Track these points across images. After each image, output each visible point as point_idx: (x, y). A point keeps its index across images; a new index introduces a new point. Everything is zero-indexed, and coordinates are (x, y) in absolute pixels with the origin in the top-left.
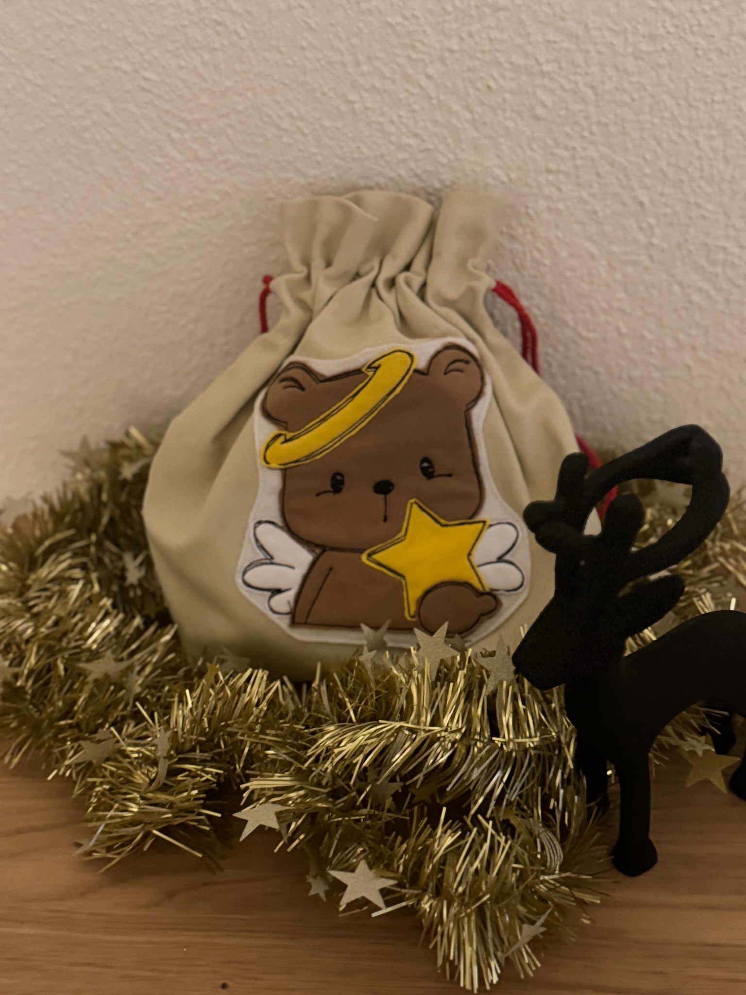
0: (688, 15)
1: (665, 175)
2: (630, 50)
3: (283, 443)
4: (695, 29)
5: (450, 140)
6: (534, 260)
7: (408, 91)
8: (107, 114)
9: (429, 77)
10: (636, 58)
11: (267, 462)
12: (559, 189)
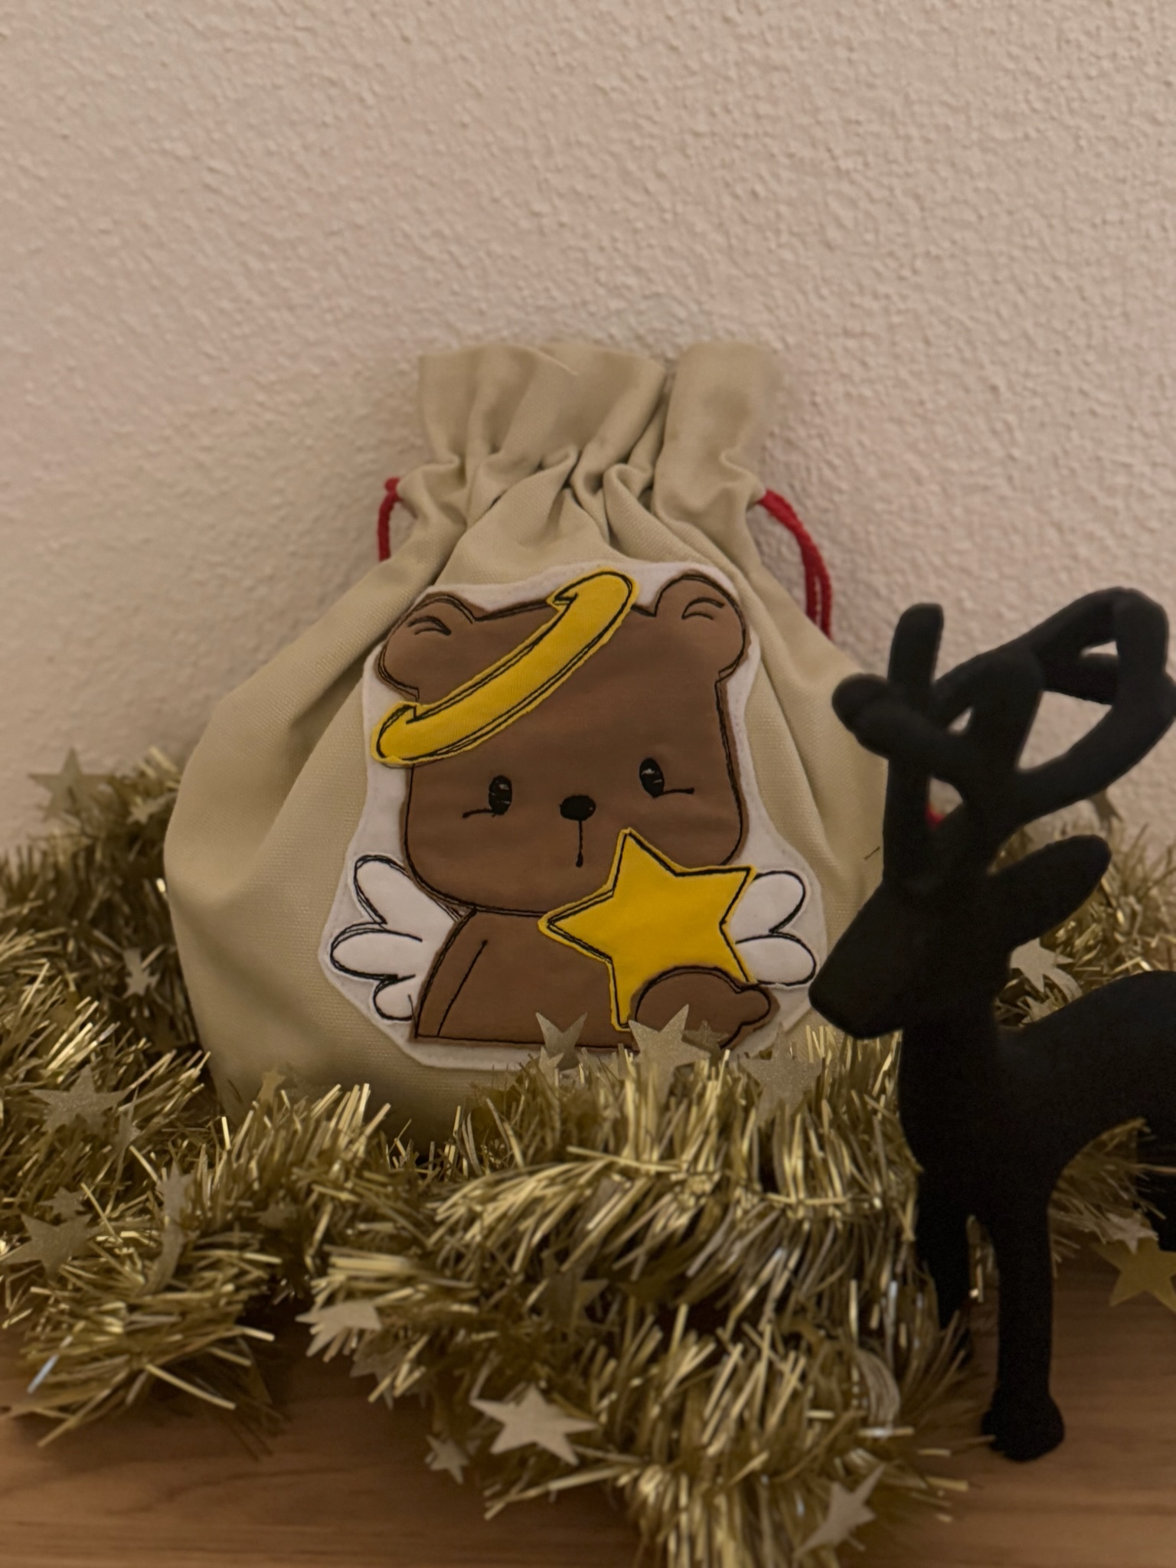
0: (1065, 83)
1: (1031, 342)
2: (975, 136)
3: (409, 722)
4: (1076, 105)
5: (692, 280)
6: (822, 481)
7: (627, 199)
8: (146, 227)
9: (661, 176)
10: (985, 150)
11: (382, 755)
12: (864, 364)
